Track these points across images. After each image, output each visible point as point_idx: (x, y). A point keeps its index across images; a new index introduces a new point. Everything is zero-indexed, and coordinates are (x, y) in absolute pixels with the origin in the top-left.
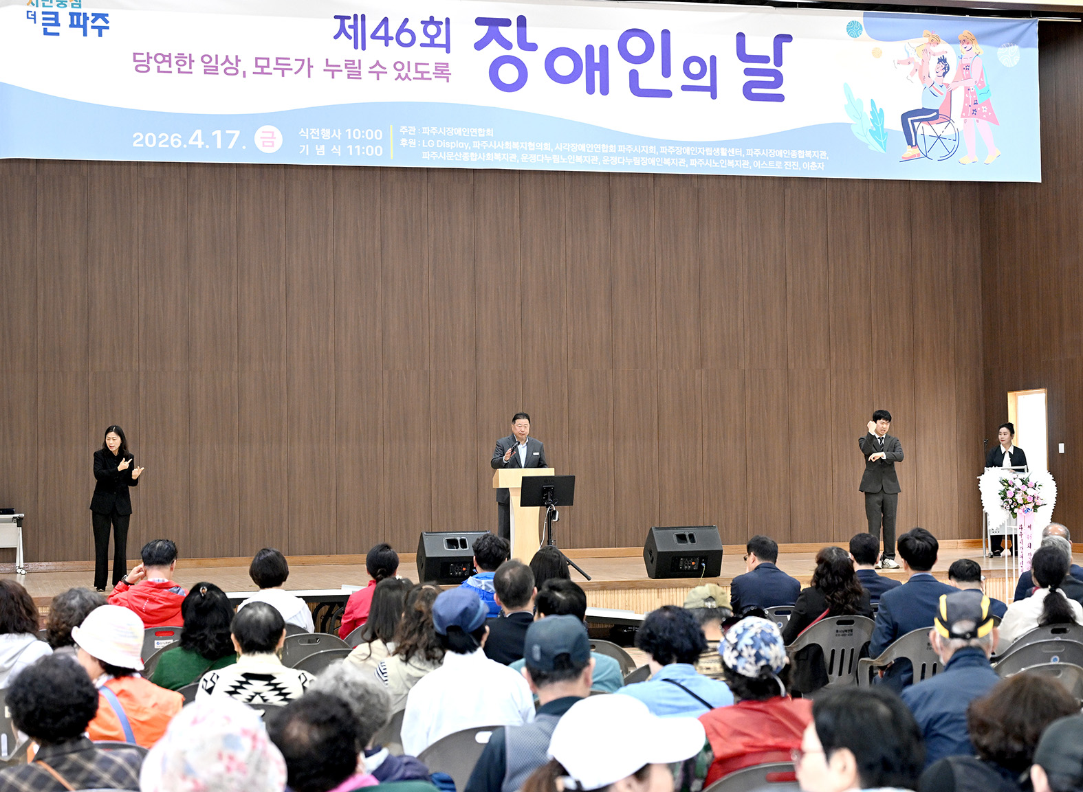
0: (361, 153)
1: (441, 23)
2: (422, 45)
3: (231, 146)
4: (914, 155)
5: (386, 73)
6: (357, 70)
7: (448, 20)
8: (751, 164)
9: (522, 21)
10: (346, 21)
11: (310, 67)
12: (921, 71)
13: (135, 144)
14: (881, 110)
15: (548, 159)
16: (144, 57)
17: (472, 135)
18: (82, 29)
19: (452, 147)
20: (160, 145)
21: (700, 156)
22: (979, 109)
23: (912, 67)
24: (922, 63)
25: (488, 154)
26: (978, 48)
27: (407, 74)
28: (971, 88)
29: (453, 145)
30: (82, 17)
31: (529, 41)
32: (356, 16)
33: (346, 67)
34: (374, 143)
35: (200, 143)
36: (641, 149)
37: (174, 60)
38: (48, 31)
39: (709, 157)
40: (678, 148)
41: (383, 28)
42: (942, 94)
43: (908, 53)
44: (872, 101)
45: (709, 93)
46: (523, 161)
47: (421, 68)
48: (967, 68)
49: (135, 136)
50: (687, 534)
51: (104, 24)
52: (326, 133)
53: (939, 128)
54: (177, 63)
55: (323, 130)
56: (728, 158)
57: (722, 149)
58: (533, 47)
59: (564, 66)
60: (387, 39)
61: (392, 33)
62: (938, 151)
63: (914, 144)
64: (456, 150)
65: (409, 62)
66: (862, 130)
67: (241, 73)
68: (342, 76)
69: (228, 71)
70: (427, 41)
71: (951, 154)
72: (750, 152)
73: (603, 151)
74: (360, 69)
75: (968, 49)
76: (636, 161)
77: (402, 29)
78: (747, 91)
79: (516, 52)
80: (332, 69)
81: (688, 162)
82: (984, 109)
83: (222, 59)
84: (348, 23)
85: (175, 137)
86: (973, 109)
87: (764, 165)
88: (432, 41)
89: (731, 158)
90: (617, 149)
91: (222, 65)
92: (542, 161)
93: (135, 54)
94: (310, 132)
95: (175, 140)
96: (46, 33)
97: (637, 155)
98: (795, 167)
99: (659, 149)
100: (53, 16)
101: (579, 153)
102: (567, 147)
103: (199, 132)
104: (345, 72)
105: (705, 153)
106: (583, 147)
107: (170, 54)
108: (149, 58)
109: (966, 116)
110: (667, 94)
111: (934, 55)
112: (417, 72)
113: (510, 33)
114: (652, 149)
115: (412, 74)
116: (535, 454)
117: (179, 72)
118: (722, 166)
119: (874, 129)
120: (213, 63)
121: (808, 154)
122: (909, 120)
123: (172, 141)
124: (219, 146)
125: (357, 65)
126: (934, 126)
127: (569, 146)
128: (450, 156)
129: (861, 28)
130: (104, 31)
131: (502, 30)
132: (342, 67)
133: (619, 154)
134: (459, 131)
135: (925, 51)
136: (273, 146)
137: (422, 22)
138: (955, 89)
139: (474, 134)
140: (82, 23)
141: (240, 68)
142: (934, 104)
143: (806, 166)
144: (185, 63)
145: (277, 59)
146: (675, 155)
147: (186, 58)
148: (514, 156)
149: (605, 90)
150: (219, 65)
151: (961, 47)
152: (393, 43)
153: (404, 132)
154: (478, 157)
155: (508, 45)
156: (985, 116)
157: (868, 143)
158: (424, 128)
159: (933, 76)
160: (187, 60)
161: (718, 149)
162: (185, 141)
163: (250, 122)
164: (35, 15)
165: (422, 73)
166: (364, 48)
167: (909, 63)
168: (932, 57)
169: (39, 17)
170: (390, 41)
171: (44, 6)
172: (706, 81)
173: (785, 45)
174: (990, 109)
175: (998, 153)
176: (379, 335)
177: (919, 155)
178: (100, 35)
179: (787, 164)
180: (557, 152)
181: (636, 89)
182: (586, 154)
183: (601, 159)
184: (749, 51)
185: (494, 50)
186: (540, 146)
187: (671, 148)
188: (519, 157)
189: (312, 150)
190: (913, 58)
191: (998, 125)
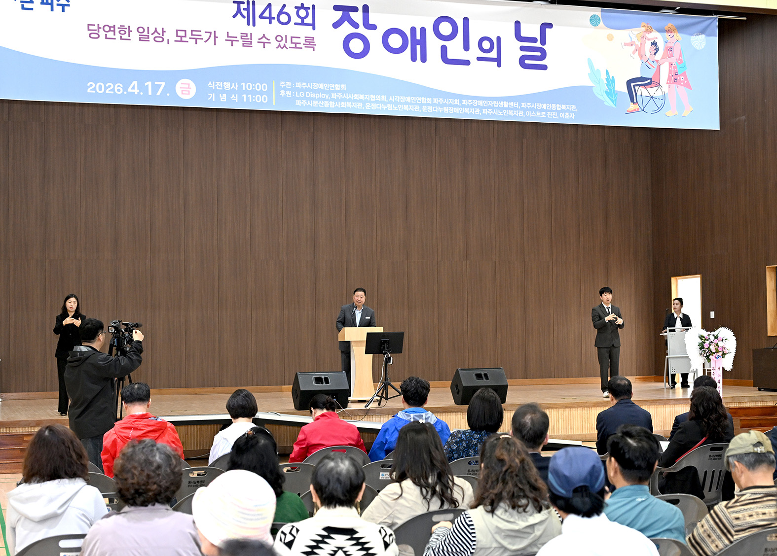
0: (252, 100)
1: (309, 8)
2: (296, 24)
3: (158, 94)
4: (635, 110)
5: (270, 43)
6: (250, 40)
7: (314, 6)
8: (525, 113)
9: (366, 9)
10: (241, 5)
11: (215, 37)
12: (640, 51)
13: (89, 91)
14: (613, 77)
15: (384, 107)
16: (96, 28)
17: (331, 89)
18: (50, 6)
19: (317, 97)
20: (107, 92)
21: (489, 107)
22: (678, 78)
23: (633, 48)
24: (641, 46)
25: (343, 103)
26: (678, 36)
27: (285, 44)
28: (673, 63)
29: (318, 96)
31: (371, 22)
32: (248, 2)
33: (242, 38)
34: (261, 93)
35: (136, 91)
36: (449, 101)
37: (117, 30)
38: (25, 7)
39: (496, 108)
40: (474, 101)
41: (268, 10)
42: (654, 67)
43: (631, 38)
44: (607, 71)
45: (496, 63)
46: (366, 108)
47: (294, 40)
48: (670, 49)
49: (89, 84)
50: (483, 373)
51: (66, 3)
52: (227, 85)
53: (652, 91)
54: (119, 32)
55: (225, 83)
56: (508, 109)
57: (505, 102)
58: (374, 27)
59: (395, 41)
60: (270, 18)
61: (274, 14)
62: (651, 107)
63: (635, 102)
64: (320, 99)
65: (286, 36)
66: (600, 92)
67: (166, 41)
68: (238, 45)
69: (157, 39)
70: (299, 21)
71: (659, 109)
72: (524, 105)
73: (423, 102)
74: (251, 40)
75: (671, 36)
76: (446, 109)
77: (281, 12)
78: (522, 62)
79: (362, 30)
80: (231, 40)
81: (481, 111)
82: (682, 78)
83: (152, 30)
84: (243, 6)
85: (118, 86)
86: (674, 78)
87: (533, 114)
88: (303, 21)
89: (511, 109)
90: (432, 101)
91: (152, 34)
92: (380, 108)
93: (89, 25)
94: (216, 84)
95: (118, 88)
96: (23, 8)
97: (445, 105)
98: (555, 116)
99: (461, 102)
101: (406, 103)
102: (397, 99)
103: (135, 83)
104: (241, 41)
105: (493, 105)
106: (409, 99)
107: (114, 26)
108: (99, 28)
109: (670, 83)
110: (467, 63)
111: (649, 40)
112: (292, 43)
113: (357, 17)
114: (457, 102)
115: (289, 44)
116: (367, 318)
117: (121, 39)
118: (505, 115)
119: (609, 91)
120: (146, 33)
121: (564, 107)
122: (632, 84)
123: (116, 89)
124: (150, 93)
125: (249, 37)
126: (649, 89)
127: (399, 98)
128: (315, 103)
129: (599, 20)
130: (66, 8)
131: (352, 14)
132: (239, 38)
133: (433, 105)
134: (322, 86)
135: (643, 37)
136: (189, 94)
137: (296, 7)
138: (662, 64)
139: (332, 88)
140: (50, 2)
141: (166, 37)
142: (649, 74)
143: (562, 115)
144: (125, 32)
145: (192, 31)
146: (472, 106)
147: (126, 29)
148: (360, 104)
149: (424, 59)
150: (150, 35)
151: (666, 34)
152: (275, 22)
153: (283, 86)
154: (335, 105)
155: (356, 26)
156: (682, 83)
157: (604, 100)
158: (297, 83)
159: (648, 54)
160: (127, 31)
161: (502, 102)
162: (125, 89)
163: (173, 77)
165: (296, 44)
166: (254, 25)
167: (632, 45)
168: (647, 41)
170: (272, 20)
172: (493, 54)
173: (547, 30)
174: (686, 79)
175: (691, 109)
176: (248, 235)
177: (638, 109)
178: (63, 10)
179: (549, 114)
180: (391, 102)
181: (445, 59)
182: (411, 104)
183: (421, 108)
184: (523, 34)
185: (346, 29)
186: (379, 98)
187: (470, 101)
188: (364, 105)
189: (217, 97)
190: (634, 42)
191: (691, 89)
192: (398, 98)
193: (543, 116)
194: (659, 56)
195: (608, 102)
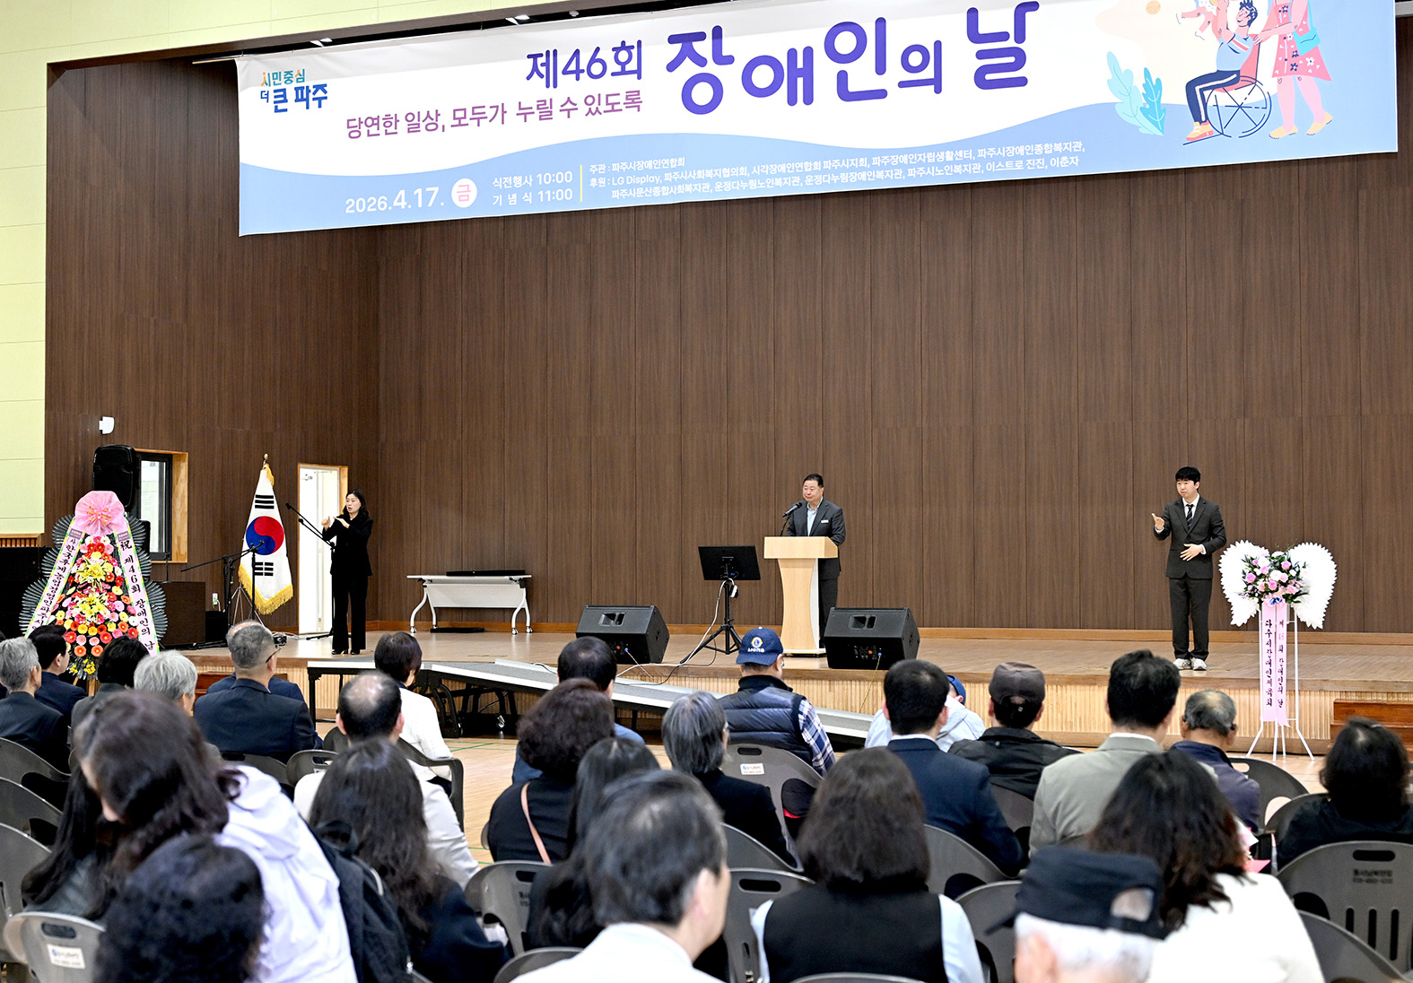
0: (551, 198)
1: (633, 47)
2: (613, 74)
3: (430, 205)
4: (1205, 134)
5: (577, 109)
6: (549, 109)
7: (639, 43)
8: (983, 168)
9: (717, 32)
10: (539, 59)
11: (504, 112)
12: (1215, 23)
13: (347, 211)
14: (1158, 80)
15: (744, 185)
16: (356, 123)
17: (664, 167)
18: (305, 102)
19: (642, 182)
20: (369, 210)
21: (920, 164)
22: (1301, 62)
23: (1202, 18)
24: (1217, 12)
25: (680, 187)
27: (597, 108)
28: (1288, 36)
29: (643, 180)
30: (305, 91)
31: (725, 53)
32: (548, 52)
33: (538, 109)
34: (564, 186)
35: (403, 204)
36: (850, 162)
37: (381, 122)
38: (278, 108)
39: (931, 165)
40: (893, 157)
41: (574, 61)
44: (1146, 71)
45: (933, 87)
46: (716, 190)
47: (611, 100)
48: (1285, 9)
49: (347, 203)
50: (866, 617)
51: (323, 95)
52: (518, 181)
53: (1239, 95)
54: (384, 125)
55: (515, 178)
56: (954, 162)
57: (948, 152)
58: (729, 60)
59: (763, 77)
60: (578, 72)
61: (583, 66)
62: (1241, 122)
63: (1203, 119)
64: (646, 185)
65: (600, 95)
66: (1131, 113)
67: (440, 128)
68: (534, 119)
69: (429, 127)
70: (618, 68)
71: (1258, 127)
72: (982, 153)
73: (806, 170)
74: (551, 108)
76: (844, 177)
77: (593, 60)
78: (981, 80)
79: (712, 68)
80: (524, 112)
81: (905, 173)
82: (1310, 61)
83: (423, 116)
84: (541, 60)
85: (383, 200)
86: (1291, 63)
87: (1000, 167)
88: (623, 68)
89: (958, 163)
90: (822, 165)
91: (424, 121)
92: (738, 188)
93: (348, 121)
94: (503, 180)
95: (382, 203)
96: (277, 110)
97: (844, 170)
98: (1041, 165)
99: (870, 161)
100: (282, 93)
101: (779, 175)
103: (402, 192)
104: (537, 112)
105: (927, 159)
106: (783, 168)
107: (378, 117)
108: (360, 122)
109: (1281, 74)
110: (881, 94)
112: (607, 104)
113: (704, 48)
114: (863, 162)
115: (603, 107)
116: (823, 522)
117: (386, 134)
118: (947, 174)
119: (1148, 106)
120: (416, 121)
121: (1058, 147)
122: (1197, 88)
123: (379, 204)
124: (420, 205)
125: (548, 105)
127: (768, 168)
130: (323, 101)
131: (697, 46)
132: (535, 109)
133: (823, 172)
134: (650, 164)
136: (468, 200)
137: (614, 49)
138: (1266, 39)
139: (666, 165)
140: (305, 97)
141: (440, 124)
142: (1234, 64)
143: (1055, 162)
144: (391, 124)
145: (473, 108)
146: (889, 166)
147: (392, 118)
148: (707, 186)
149: (809, 99)
150: (421, 122)
152: (584, 76)
153: (594, 171)
154: (669, 191)
155: (701, 61)
157: (1138, 125)
158: (614, 165)
159: (1234, 27)
160: (393, 121)
161: (942, 154)
162: (390, 203)
163: (447, 177)
164: (267, 94)
165: (613, 104)
166: (555, 86)
167: (1199, 14)
169: (272, 95)
170: (581, 75)
171: (275, 84)
172: (929, 73)
173: (1029, 15)
174: (1319, 60)
175: (1328, 117)
177: (1211, 132)
178: (320, 106)
179: (1029, 163)
180: (754, 177)
181: (845, 93)
182: (787, 175)
183: (803, 180)
184: (982, 30)
185: (688, 69)
186: (736, 171)
187: (885, 158)
188: (712, 186)
189: (505, 200)
190: (1204, 8)
191: (1330, 80)
192: (766, 169)
193: (1019, 168)
194: (1257, 26)
195: (1148, 128)
